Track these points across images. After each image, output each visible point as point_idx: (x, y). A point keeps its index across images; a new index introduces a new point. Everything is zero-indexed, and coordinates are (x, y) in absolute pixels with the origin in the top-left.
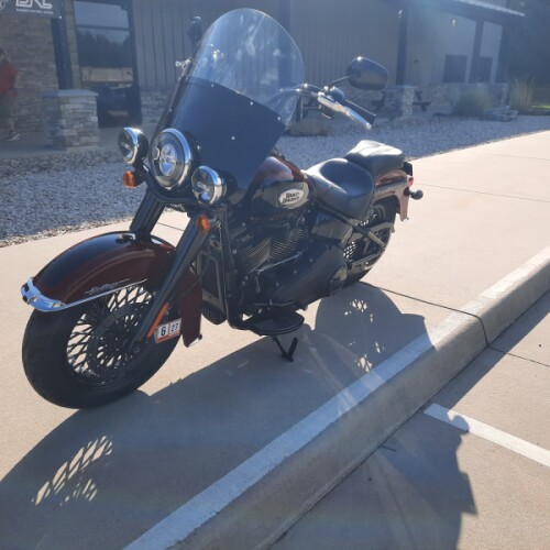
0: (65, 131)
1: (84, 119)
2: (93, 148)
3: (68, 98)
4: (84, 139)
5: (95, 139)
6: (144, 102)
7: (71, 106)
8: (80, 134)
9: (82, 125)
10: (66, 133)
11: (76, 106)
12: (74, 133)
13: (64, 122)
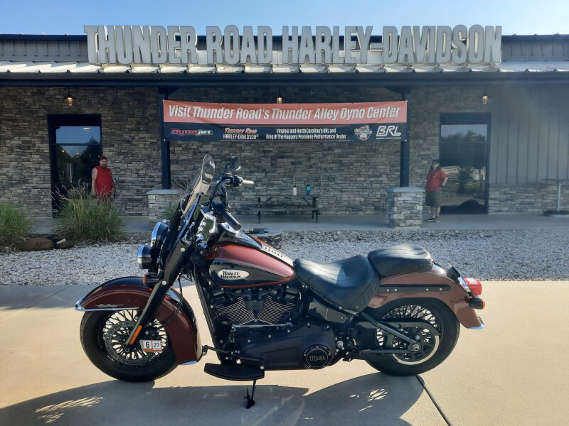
0: (395, 215)
1: (411, 208)
2: (415, 229)
3: (401, 193)
4: (409, 222)
5: (418, 222)
6: (491, 196)
7: (402, 199)
8: (406, 218)
9: (409, 212)
10: (396, 216)
11: (406, 199)
12: (402, 217)
13: (395, 209)
